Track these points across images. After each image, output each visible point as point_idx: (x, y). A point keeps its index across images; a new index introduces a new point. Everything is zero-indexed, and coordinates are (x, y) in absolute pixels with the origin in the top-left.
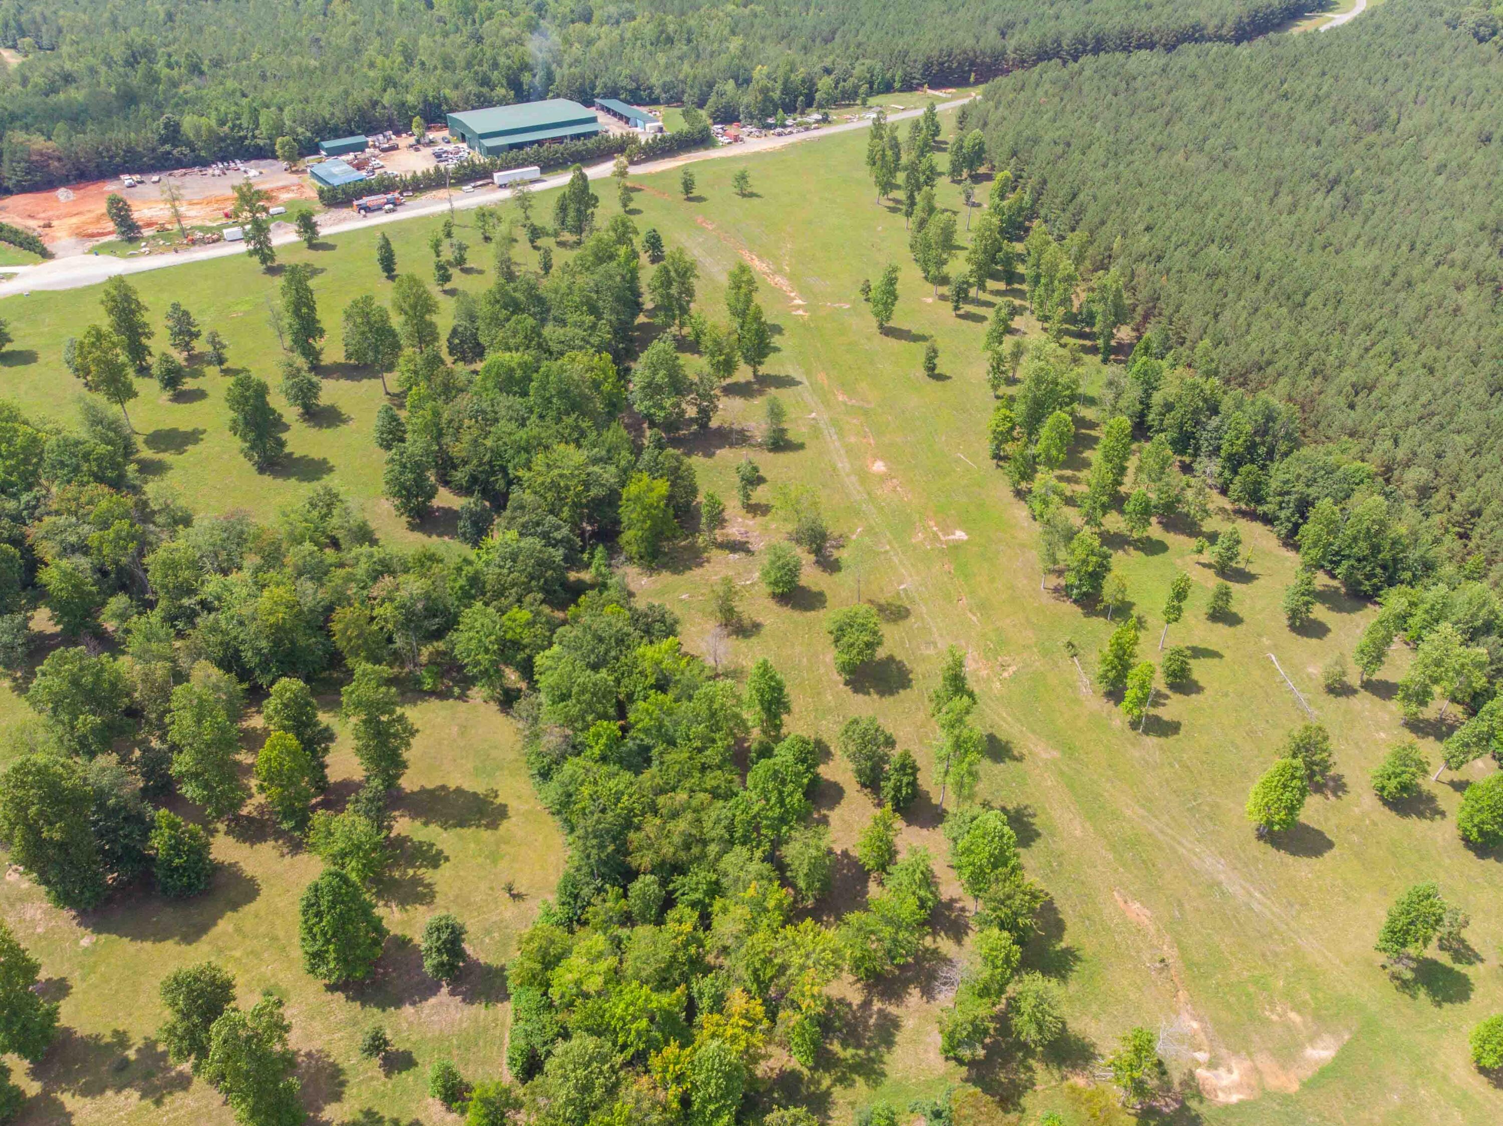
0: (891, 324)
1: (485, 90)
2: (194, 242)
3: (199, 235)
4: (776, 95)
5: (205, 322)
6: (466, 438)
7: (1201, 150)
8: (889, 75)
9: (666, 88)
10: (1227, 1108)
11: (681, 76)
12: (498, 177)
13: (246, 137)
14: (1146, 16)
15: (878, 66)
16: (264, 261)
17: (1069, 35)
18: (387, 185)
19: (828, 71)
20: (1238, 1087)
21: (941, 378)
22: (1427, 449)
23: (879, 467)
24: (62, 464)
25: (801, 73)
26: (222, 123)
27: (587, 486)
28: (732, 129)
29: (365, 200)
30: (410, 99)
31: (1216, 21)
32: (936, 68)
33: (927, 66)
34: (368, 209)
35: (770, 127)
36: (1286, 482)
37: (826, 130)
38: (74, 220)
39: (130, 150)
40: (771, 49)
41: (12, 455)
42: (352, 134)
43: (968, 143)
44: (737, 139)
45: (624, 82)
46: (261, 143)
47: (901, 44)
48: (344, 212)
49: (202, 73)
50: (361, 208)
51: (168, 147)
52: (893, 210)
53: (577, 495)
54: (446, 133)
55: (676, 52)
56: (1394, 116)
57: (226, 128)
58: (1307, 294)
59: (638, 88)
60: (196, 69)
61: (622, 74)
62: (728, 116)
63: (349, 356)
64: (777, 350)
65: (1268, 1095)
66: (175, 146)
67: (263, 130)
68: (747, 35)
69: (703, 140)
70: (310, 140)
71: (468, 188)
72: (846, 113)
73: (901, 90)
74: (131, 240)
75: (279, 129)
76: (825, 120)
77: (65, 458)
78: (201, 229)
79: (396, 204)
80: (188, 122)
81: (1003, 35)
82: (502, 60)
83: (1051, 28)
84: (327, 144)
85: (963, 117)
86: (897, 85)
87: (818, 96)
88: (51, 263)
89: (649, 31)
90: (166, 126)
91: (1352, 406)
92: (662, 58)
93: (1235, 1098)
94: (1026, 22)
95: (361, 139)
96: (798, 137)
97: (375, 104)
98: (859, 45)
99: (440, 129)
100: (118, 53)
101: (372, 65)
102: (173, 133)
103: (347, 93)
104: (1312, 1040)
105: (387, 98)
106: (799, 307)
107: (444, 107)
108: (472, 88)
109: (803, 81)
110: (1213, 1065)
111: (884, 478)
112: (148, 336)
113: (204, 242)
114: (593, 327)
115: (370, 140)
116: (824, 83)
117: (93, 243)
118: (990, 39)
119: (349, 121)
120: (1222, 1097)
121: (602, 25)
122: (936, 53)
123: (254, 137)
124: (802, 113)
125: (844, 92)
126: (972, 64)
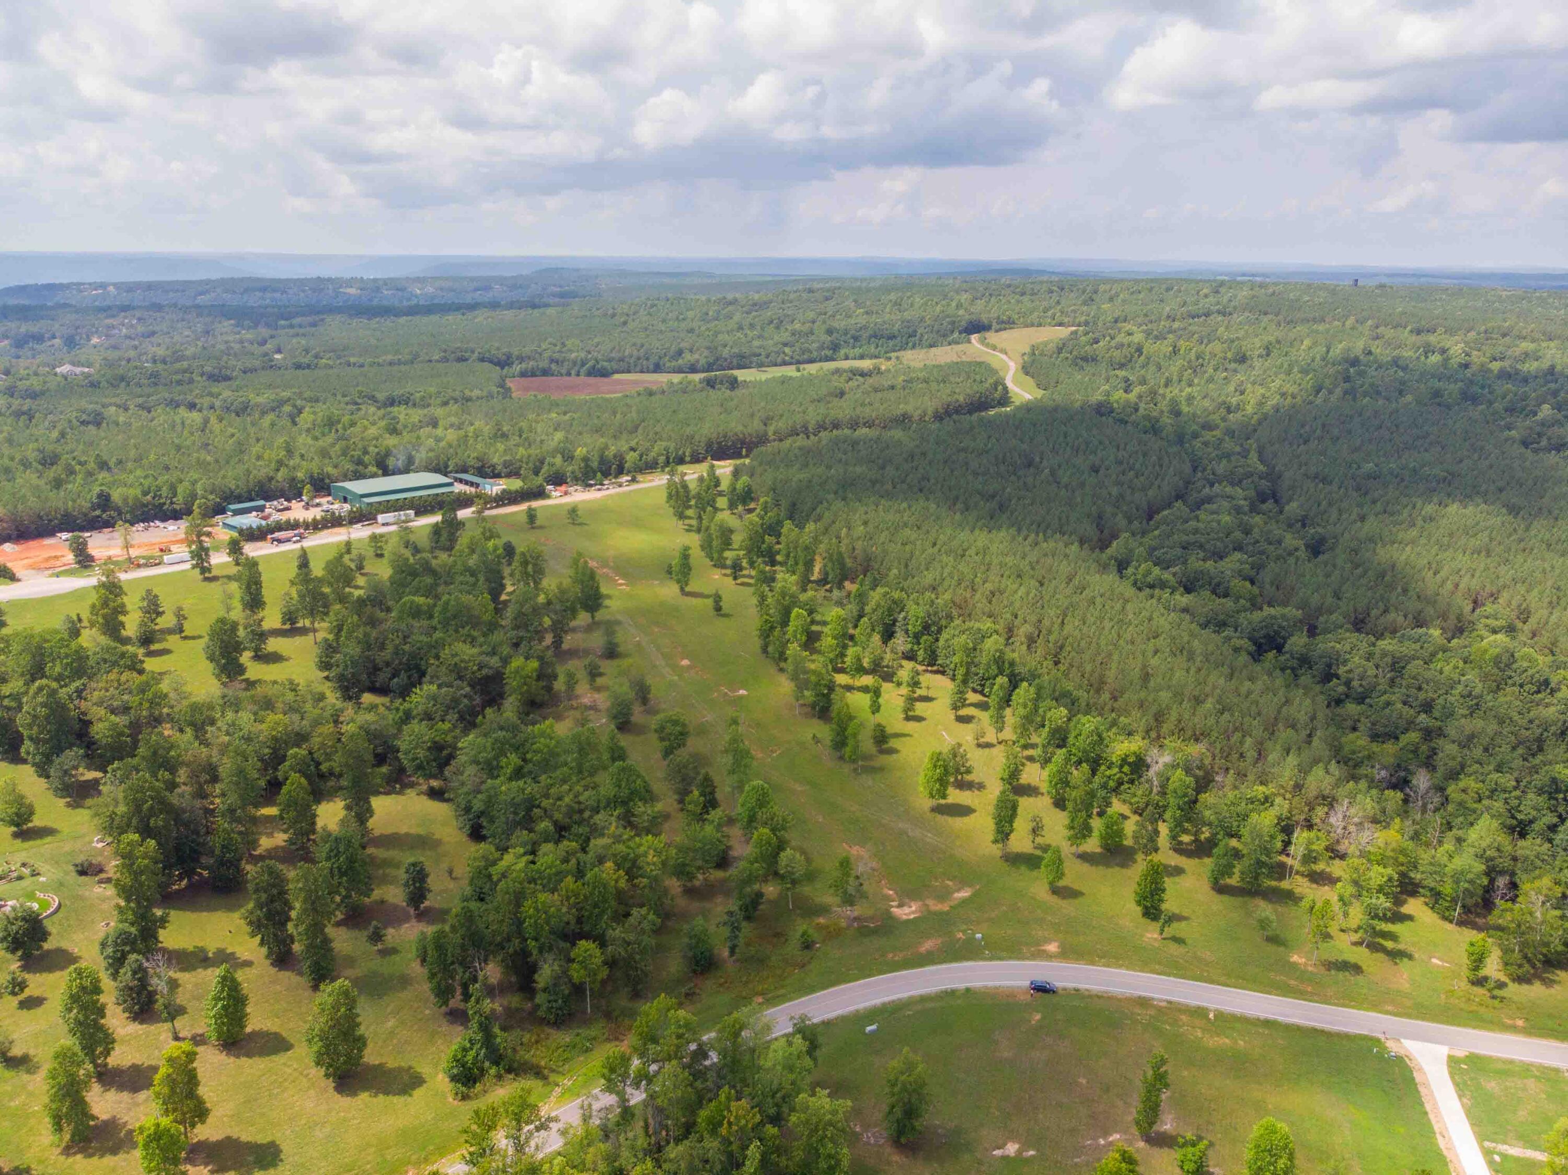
0: (687, 589)
1: (360, 468)
2: (139, 566)
3: (142, 561)
4: (595, 465)
5: (167, 604)
6: (390, 648)
7: (903, 482)
8: (680, 453)
9: (506, 464)
10: (908, 921)
11: (518, 457)
12: (381, 518)
13: (164, 504)
14: (868, 410)
15: (672, 446)
16: (202, 572)
17: (813, 422)
18: (292, 525)
19: (633, 449)
20: (913, 913)
21: (726, 616)
22: (1033, 618)
23: (685, 662)
24: (105, 661)
25: (612, 450)
26: (145, 494)
27: (481, 668)
28: (563, 488)
29: (276, 535)
30: (300, 475)
31: (919, 412)
32: (715, 446)
33: (709, 445)
34: (279, 541)
35: (591, 486)
36: (947, 640)
37: (635, 487)
38: (26, 561)
39: (67, 515)
40: (587, 438)
41: (67, 656)
42: (252, 500)
43: (739, 485)
44: (566, 493)
45: (471, 462)
46: (178, 507)
47: (688, 431)
48: (260, 544)
49: (109, 469)
50: (274, 540)
51: (98, 513)
52: (688, 531)
53: (473, 673)
54: (330, 498)
55: (512, 442)
56: (1038, 459)
57: (149, 497)
58: (965, 550)
59: (483, 466)
60: (103, 465)
61: (471, 456)
62: (558, 480)
63: (284, 624)
64: (607, 607)
65: (929, 912)
66: (104, 511)
67: (179, 499)
68: (568, 432)
69: (540, 494)
70: (219, 504)
71: (359, 526)
72: (649, 477)
73: (691, 462)
74: (86, 567)
75: (194, 496)
76: (634, 480)
77: (107, 656)
78: (143, 557)
79: (302, 537)
80: (116, 495)
81: (765, 425)
82: (371, 449)
83: (798, 419)
84: (232, 507)
85: (736, 473)
86: (688, 459)
87: (626, 465)
88: (19, 584)
89: (487, 429)
90: (100, 496)
91: (990, 602)
92: (501, 447)
93: (912, 916)
94: (781, 416)
95: (262, 502)
96: (613, 491)
97: (271, 479)
98: (656, 433)
99: (324, 496)
100: (32, 455)
101: (259, 458)
102: (104, 501)
103: (248, 472)
104: (958, 890)
105: (280, 476)
106: (621, 585)
107: (327, 481)
108: (350, 467)
109: (615, 456)
110: (900, 906)
111: (689, 668)
112: (125, 613)
113: (146, 565)
114: (475, 584)
115: (268, 504)
116: (631, 457)
117: (50, 572)
118: (756, 426)
119: (249, 492)
120: (905, 917)
121: (446, 429)
122: (715, 435)
123: (172, 503)
124: (616, 477)
125: (646, 463)
126: (743, 442)
